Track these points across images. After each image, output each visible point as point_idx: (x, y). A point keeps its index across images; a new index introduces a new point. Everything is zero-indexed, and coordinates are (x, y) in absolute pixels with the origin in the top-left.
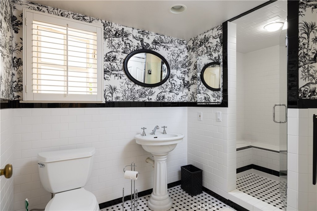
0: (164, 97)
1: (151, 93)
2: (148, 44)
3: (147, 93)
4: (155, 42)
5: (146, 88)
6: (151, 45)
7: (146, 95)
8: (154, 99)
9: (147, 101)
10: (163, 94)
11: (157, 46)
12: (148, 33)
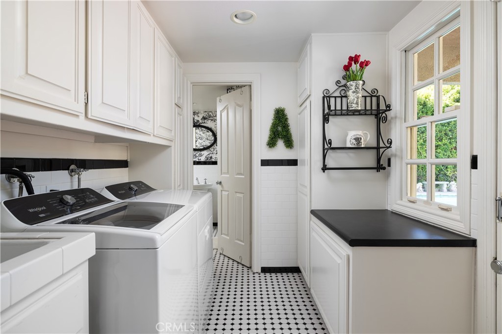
0: (211, 158)
1: (201, 155)
2: (198, 121)
3: (197, 155)
4: (204, 118)
5: (196, 152)
6: (201, 121)
7: (196, 157)
8: (203, 159)
9: (198, 160)
10: (211, 155)
11: (205, 121)
12: (198, 113)
